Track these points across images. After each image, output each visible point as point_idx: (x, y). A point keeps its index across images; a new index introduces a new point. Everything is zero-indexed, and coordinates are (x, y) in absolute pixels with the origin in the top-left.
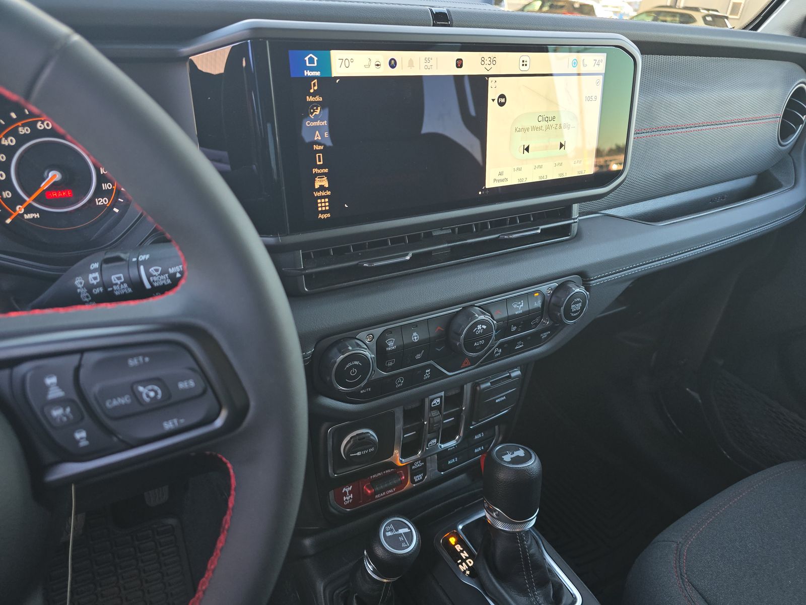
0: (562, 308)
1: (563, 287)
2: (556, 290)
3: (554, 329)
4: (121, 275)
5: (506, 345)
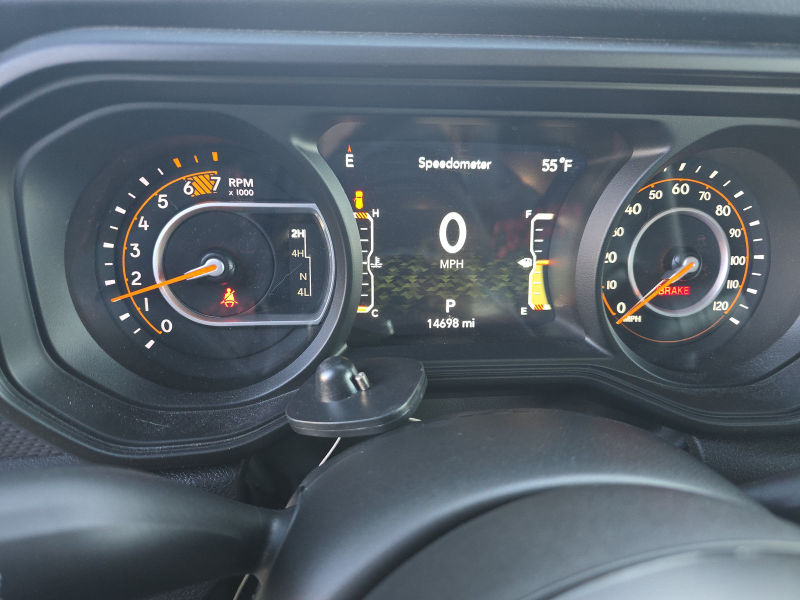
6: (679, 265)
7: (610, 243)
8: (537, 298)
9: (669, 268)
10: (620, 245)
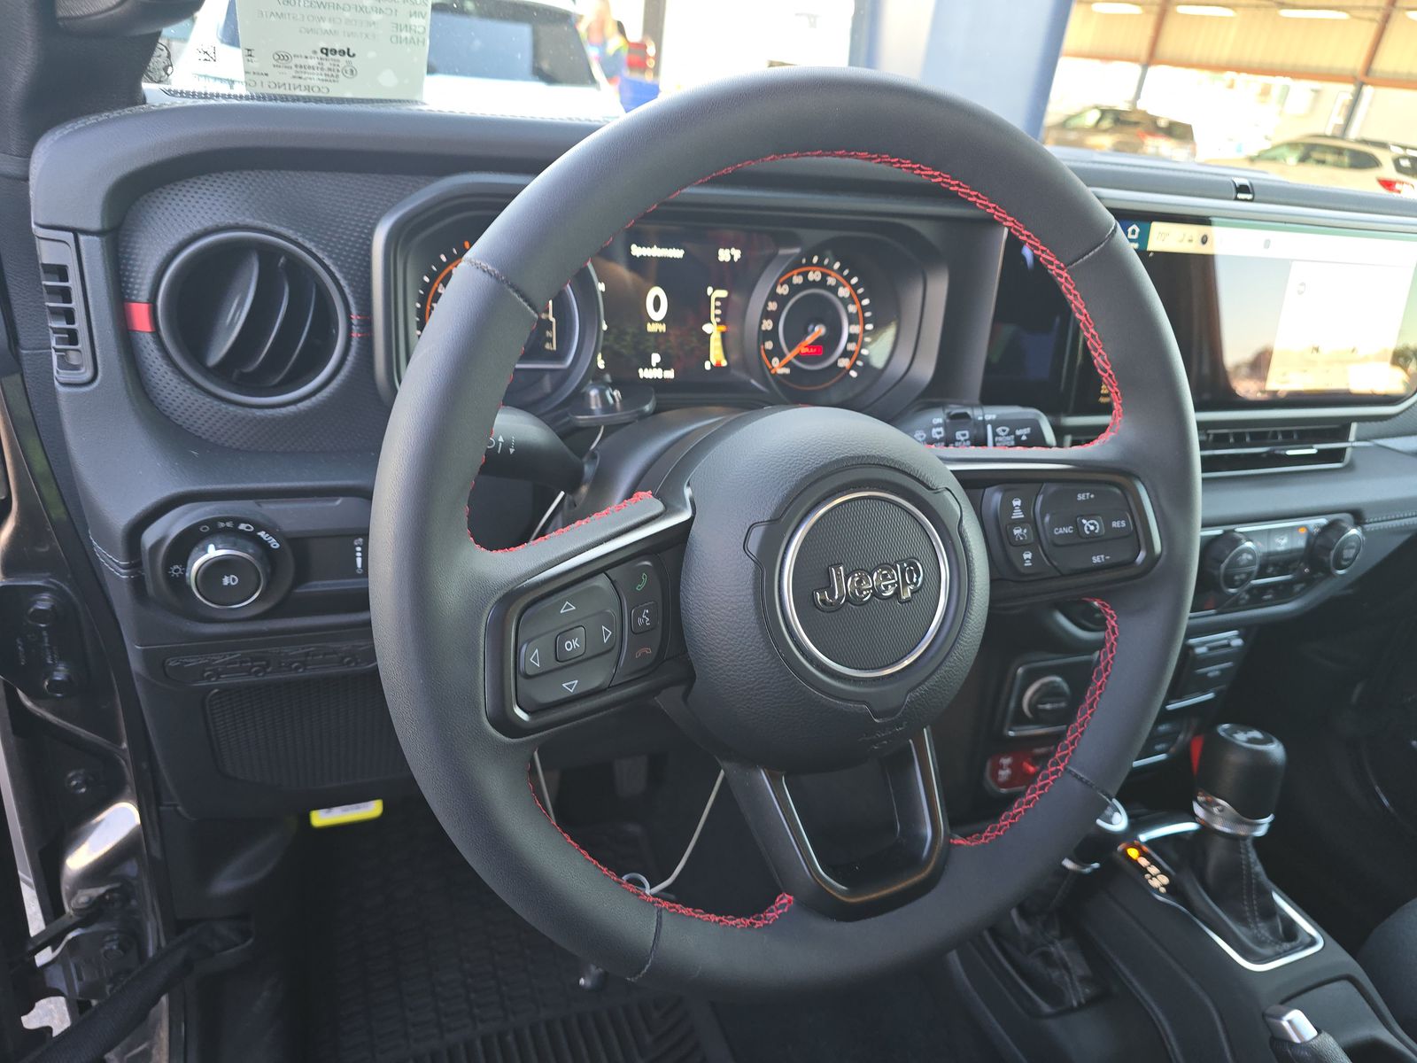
0: (1332, 553)
1: (1332, 525)
2: (1325, 529)
3: (1309, 582)
4: (967, 432)
5: (1255, 591)
6: (813, 330)
7: (766, 314)
8: (716, 355)
9: (806, 333)
10: (774, 317)
